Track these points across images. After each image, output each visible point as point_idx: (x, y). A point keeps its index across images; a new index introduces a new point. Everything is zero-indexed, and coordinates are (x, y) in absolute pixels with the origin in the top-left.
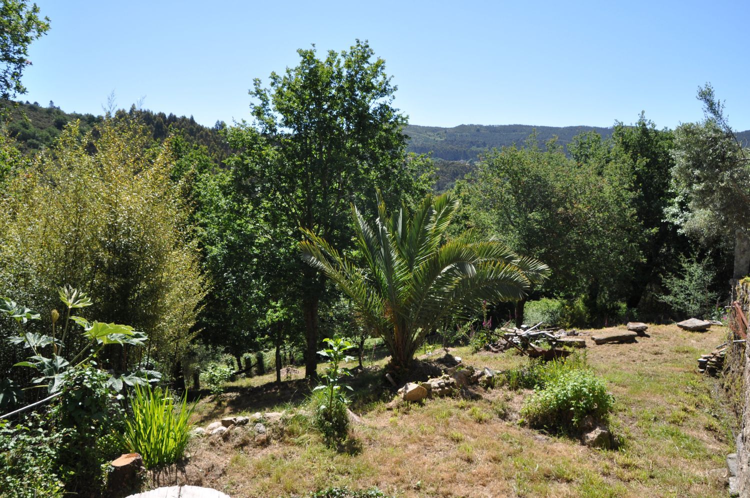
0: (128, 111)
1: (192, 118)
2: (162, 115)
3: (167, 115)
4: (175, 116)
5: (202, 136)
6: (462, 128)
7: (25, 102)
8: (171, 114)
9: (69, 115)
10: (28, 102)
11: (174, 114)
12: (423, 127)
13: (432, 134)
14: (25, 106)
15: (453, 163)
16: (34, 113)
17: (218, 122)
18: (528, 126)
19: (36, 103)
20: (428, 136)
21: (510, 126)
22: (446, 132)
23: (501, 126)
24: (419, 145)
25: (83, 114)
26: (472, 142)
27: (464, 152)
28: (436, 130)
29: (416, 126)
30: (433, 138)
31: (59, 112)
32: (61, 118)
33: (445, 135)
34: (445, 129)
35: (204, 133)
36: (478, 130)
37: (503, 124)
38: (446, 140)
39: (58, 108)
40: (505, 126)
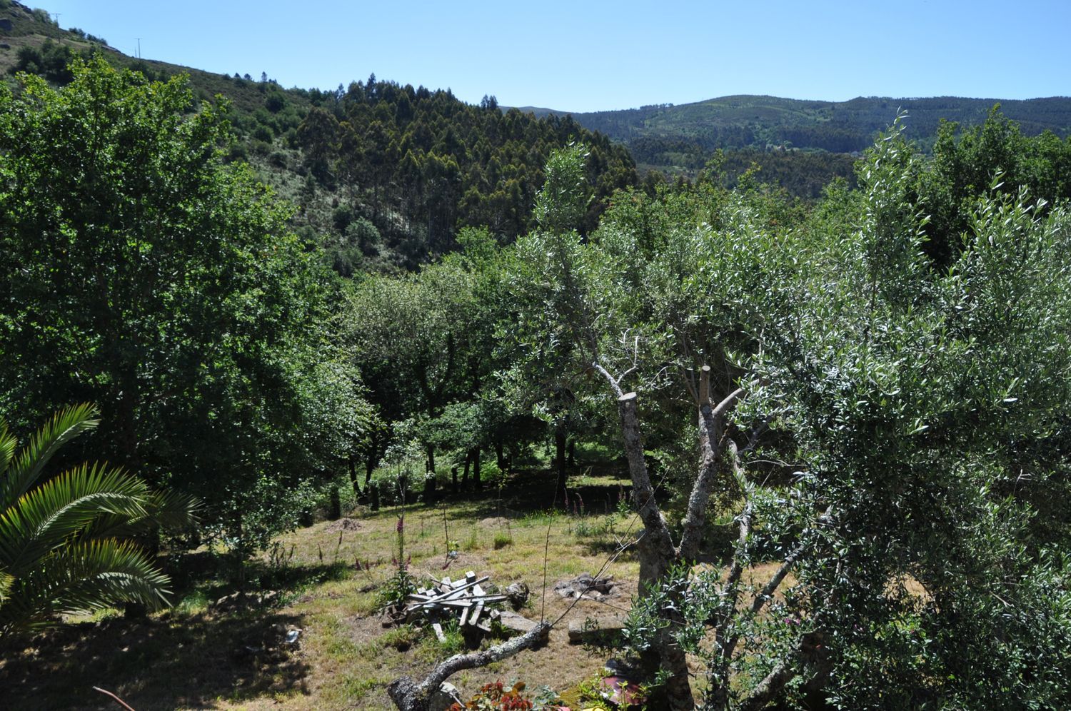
0: (365, 83)
1: (450, 92)
2: (409, 89)
3: (416, 88)
4: (426, 90)
5: (459, 118)
6: (859, 102)
7: (232, 75)
8: (421, 87)
9: (288, 91)
10: (237, 75)
11: (425, 87)
12: (799, 102)
13: (813, 112)
14: (232, 80)
15: (839, 157)
16: (242, 90)
17: (486, 97)
18: (966, 99)
19: (247, 76)
20: (805, 116)
21: (935, 98)
22: (833, 109)
23: (921, 99)
24: (791, 128)
25: (307, 90)
26: (873, 125)
27: (860, 139)
28: (818, 106)
29: (788, 99)
30: (813, 118)
31: (274, 86)
32: (275, 95)
33: (831, 112)
34: (833, 104)
35: (464, 114)
36: (884, 106)
37: (924, 96)
38: (832, 121)
39: (275, 82)
40: (927, 100)
